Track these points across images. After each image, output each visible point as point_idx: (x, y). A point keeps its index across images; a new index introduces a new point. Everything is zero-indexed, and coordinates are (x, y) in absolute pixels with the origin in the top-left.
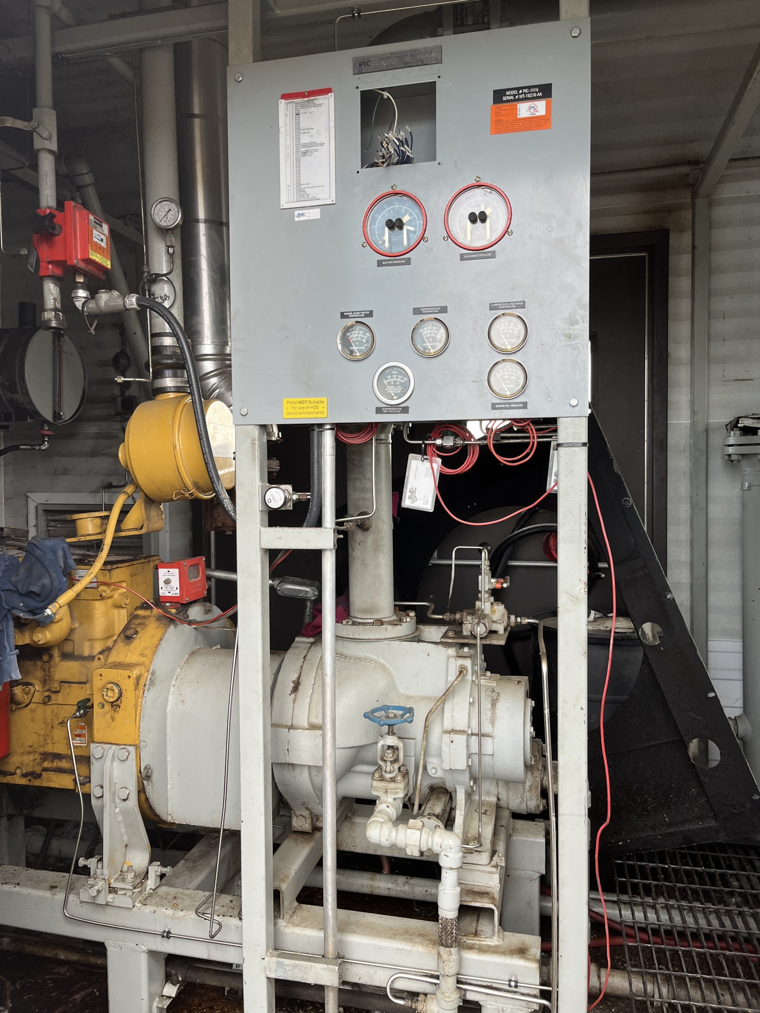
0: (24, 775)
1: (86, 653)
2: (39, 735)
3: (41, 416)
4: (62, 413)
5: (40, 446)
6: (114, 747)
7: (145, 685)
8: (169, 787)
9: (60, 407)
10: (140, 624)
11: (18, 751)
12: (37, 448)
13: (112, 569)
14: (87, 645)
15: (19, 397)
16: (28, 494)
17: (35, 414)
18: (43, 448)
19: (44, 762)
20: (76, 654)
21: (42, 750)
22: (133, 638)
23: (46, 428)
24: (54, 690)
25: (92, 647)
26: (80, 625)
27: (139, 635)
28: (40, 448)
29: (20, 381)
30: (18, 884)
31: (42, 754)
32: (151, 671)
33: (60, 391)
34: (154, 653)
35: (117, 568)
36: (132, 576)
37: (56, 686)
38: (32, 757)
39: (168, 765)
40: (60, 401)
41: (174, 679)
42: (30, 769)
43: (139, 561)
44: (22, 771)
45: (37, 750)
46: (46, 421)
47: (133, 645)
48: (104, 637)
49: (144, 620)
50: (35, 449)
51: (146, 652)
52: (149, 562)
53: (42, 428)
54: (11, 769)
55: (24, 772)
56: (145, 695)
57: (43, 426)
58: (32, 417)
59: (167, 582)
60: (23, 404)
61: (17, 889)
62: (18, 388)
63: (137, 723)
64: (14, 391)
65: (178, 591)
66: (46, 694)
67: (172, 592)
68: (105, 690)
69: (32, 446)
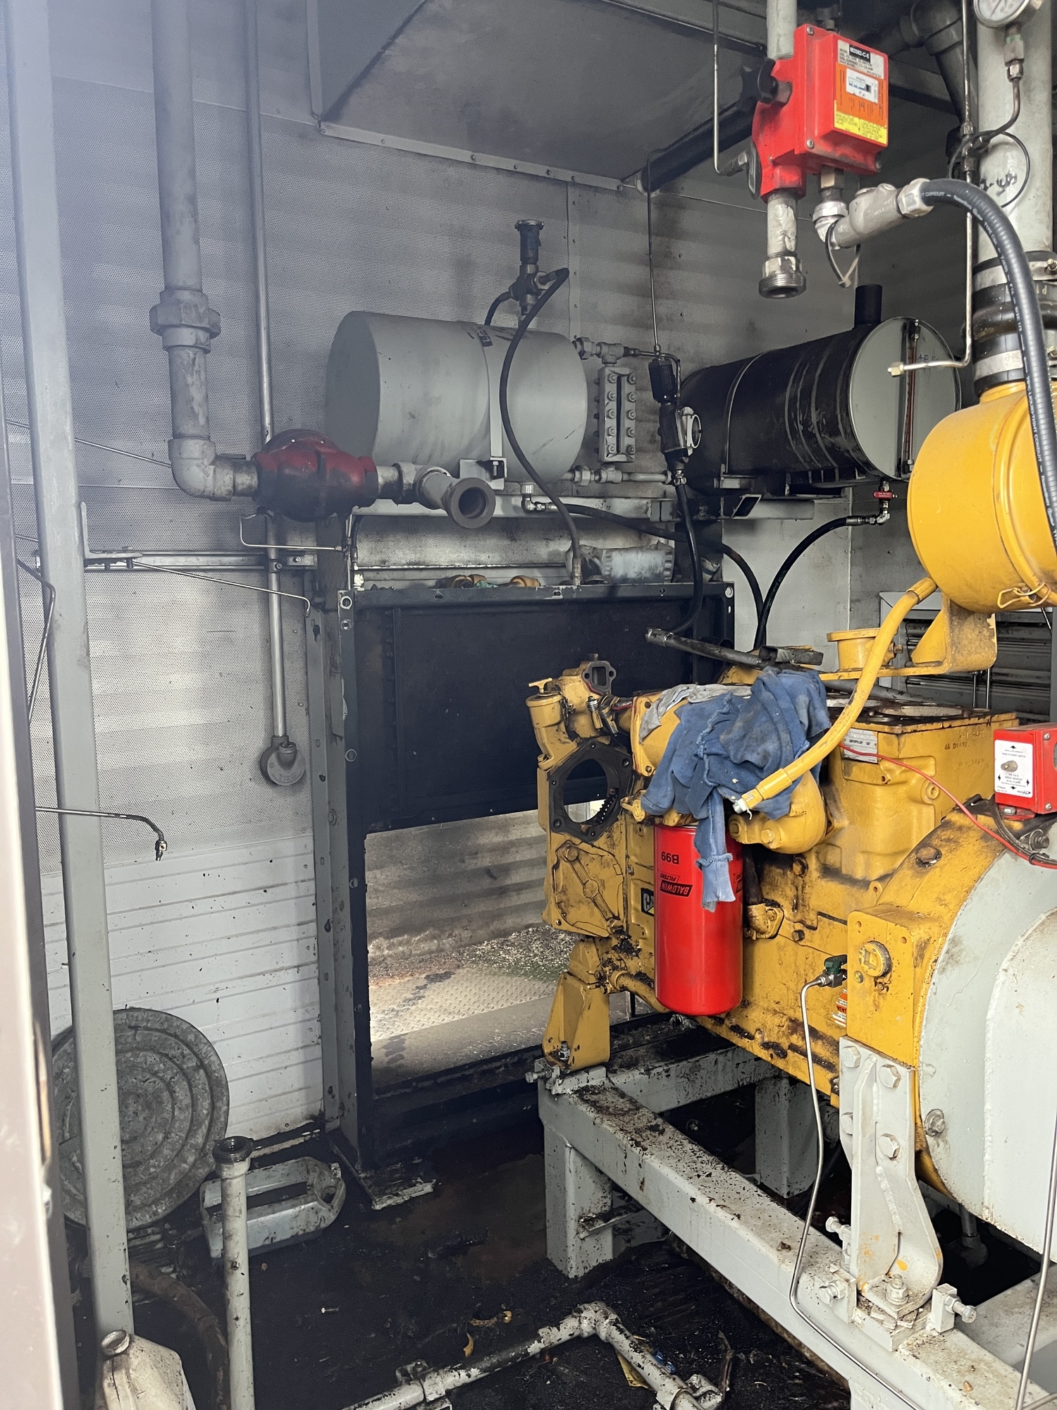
0: (766, 1046)
1: (859, 874)
2: (788, 989)
3: (875, 469)
4: (910, 462)
5: (876, 517)
6: (875, 1057)
7: (936, 961)
8: (987, 1157)
9: (907, 452)
10: (949, 840)
11: (762, 1003)
12: (872, 520)
13: (903, 733)
14: (860, 859)
15: (841, 441)
16: (881, 594)
17: (866, 466)
18: (880, 520)
19: (792, 1034)
20: (844, 871)
21: (791, 1013)
22: (930, 865)
23: (887, 488)
24: (809, 923)
25: (868, 866)
26: (850, 823)
27: (942, 861)
28: (876, 522)
29: (842, 416)
30: (739, 1216)
31: (791, 1020)
32: (950, 936)
33: (909, 424)
34: (961, 902)
35: (915, 731)
36: (947, 747)
37: (812, 918)
38: (777, 1020)
39: (987, 1116)
40: (908, 441)
41: (1009, 956)
42: (773, 1039)
43: (967, 722)
44: (763, 1038)
45: (785, 1012)
46: (886, 478)
47: (927, 878)
48: (889, 852)
49: (958, 834)
50: (868, 523)
51: (948, 897)
52: (989, 723)
53: (881, 489)
54: (750, 1027)
55: (766, 1040)
56: (933, 980)
57: (881, 485)
58: (862, 472)
59: (1009, 767)
60: (848, 451)
61: (735, 1224)
62: (840, 426)
63: (917, 1028)
64: (835, 433)
65: (1030, 788)
66: (799, 927)
67: (1018, 788)
68: (864, 952)
69: (864, 518)
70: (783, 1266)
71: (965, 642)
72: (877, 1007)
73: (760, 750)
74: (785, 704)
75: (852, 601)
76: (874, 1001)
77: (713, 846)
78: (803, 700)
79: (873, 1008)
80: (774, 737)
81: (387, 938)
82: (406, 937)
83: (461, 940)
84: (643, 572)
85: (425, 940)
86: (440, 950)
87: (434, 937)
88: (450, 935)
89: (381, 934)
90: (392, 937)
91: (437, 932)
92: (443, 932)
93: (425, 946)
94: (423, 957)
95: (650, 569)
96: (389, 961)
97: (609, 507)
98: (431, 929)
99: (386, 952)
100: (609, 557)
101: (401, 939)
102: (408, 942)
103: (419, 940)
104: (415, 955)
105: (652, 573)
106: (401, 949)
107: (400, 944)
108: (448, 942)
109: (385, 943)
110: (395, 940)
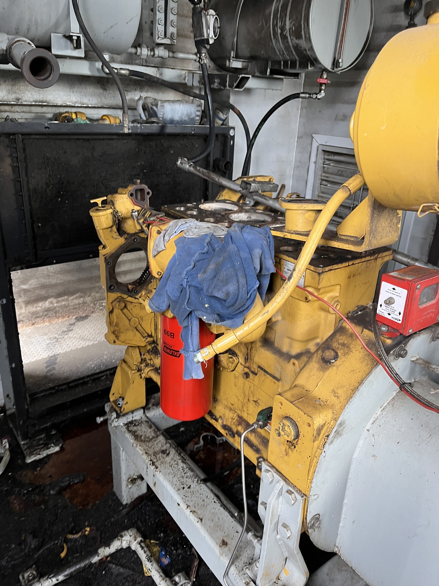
0: (225, 427)
1: (285, 349)
2: (239, 400)
3: (320, 63)
4: (340, 61)
5: (317, 94)
6: (282, 483)
7: (328, 436)
9: (340, 53)
10: (343, 345)
11: (224, 402)
12: (314, 96)
13: (323, 272)
14: (287, 341)
15: (302, 43)
16: (313, 135)
17: (314, 61)
18: (319, 96)
19: (239, 425)
20: (276, 345)
21: (239, 412)
22: (330, 363)
23: (325, 76)
24: (253, 370)
25: (291, 346)
26: (283, 319)
27: (338, 362)
28: (317, 97)
29: (304, 25)
30: (201, 520)
31: (239, 416)
33: (343, 36)
35: (331, 270)
36: (349, 277)
37: (255, 368)
38: (231, 415)
39: (344, 506)
40: (341, 47)
41: (371, 422)
42: (229, 424)
44: (223, 422)
45: (236, 411)
46: (325, 70)
47: (327, 373)
48: (305, 339)
49: (350, 340)
50: (312, 98)
51: (340, 392)
52: (376, 259)
53: (321, 77)
54: (217, 414)
55: (225, 423)
56: (325, 450)
57: (322, 74)
58: (312, 65)
59: (389, 302)
60: (306, 50)
61: (198, 525)
62: (303, 33)
64: (299, 37)
65: (401, 317)
66: (246, 370)
67: (392, 315)
68: (282, 425)
69: (310, 94)
70: (222, 558)
71: (380, 229)
72: (287, 454)
73: (224, 289)
74: (244, 255)
75: (298, 137)
76: (286, 450)
77: (191, 345)
78: (257, 252)
79: (284, 453)
80: (234, 281)
81: (56, 298)
82: (66, 297)
83: (95, 298)
84: (183, 117)
85: (76, 298)
86: (84, 303)
87: (81, 297)
88: (89, 296)
89: (52, 296)
90: (59, 297)
91: (82, 294)
92: (86, 294)
93: (77, 301)
94: (76, 306)
95: (187, 115)
96: (57, 309)
97: (161, 74)
98: (79, 293)
99: (55, 305)
100: (163, 106)
101: (63, 298)
102: (67, 300)
103: (73, 299)
104: (71, 306)
105: (189, 118)
106: (63, 303)
107: (63, 300)
108: (88, 299)
109: (55, 301)
110: (60, 299)
